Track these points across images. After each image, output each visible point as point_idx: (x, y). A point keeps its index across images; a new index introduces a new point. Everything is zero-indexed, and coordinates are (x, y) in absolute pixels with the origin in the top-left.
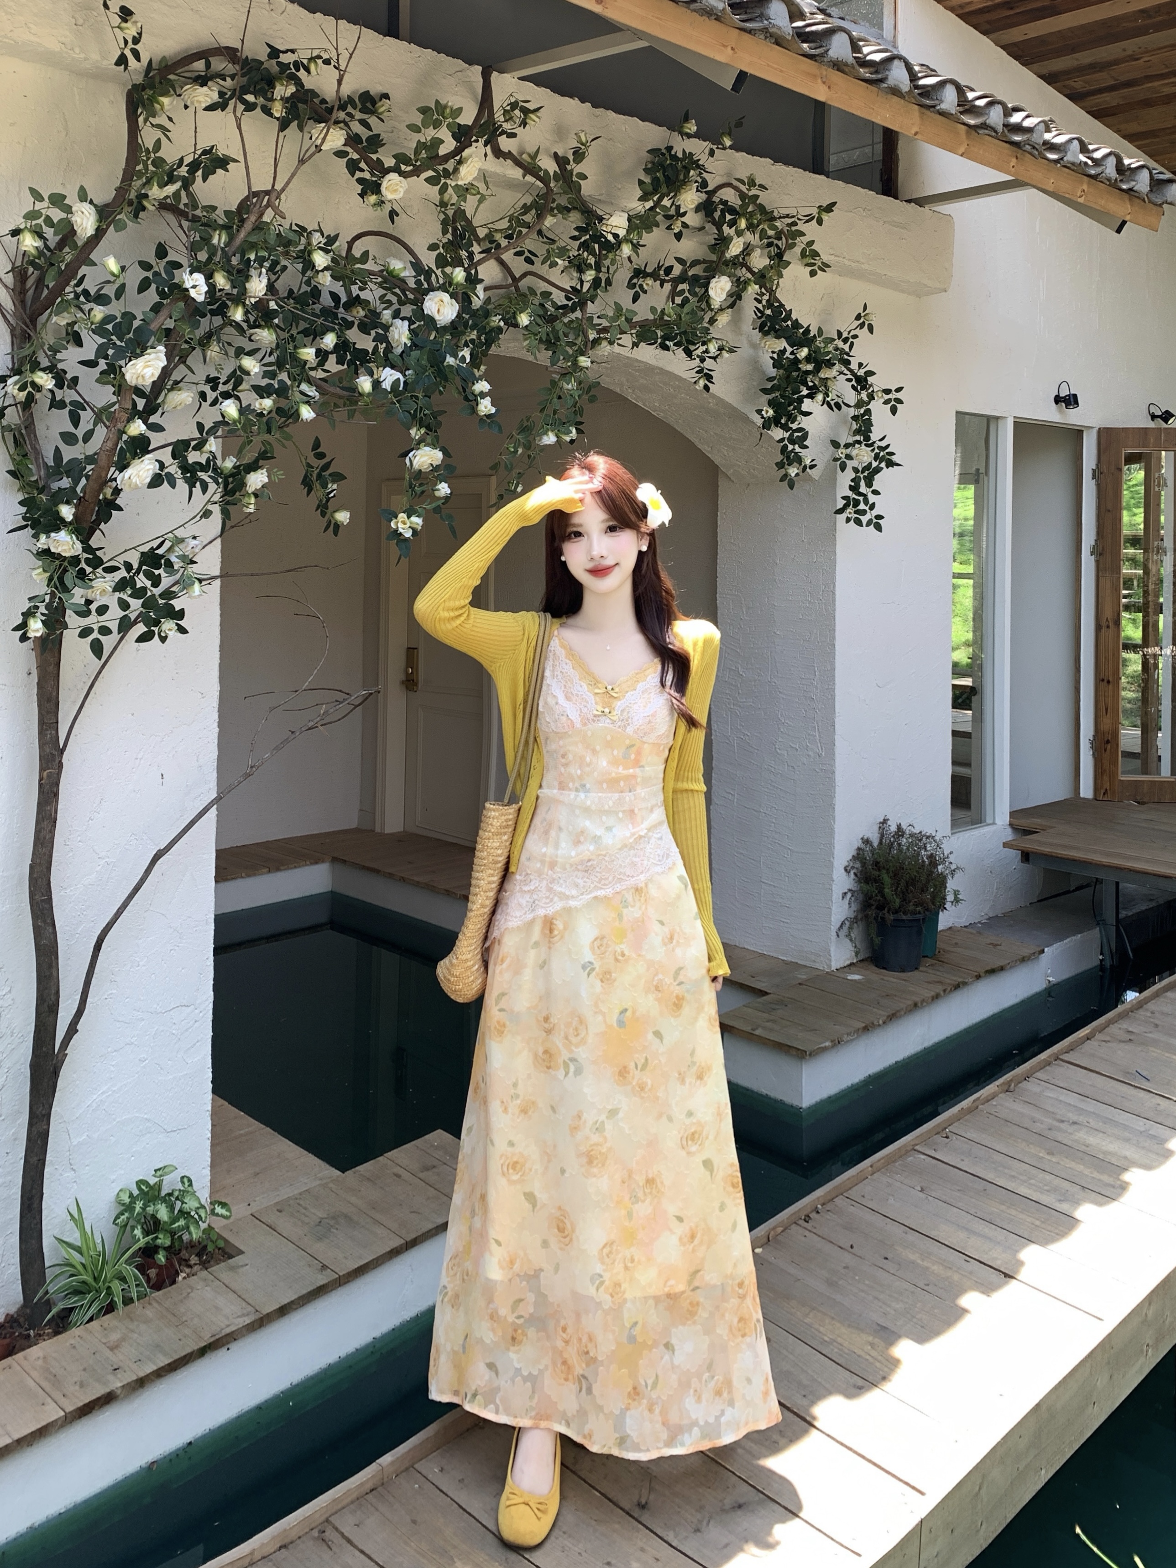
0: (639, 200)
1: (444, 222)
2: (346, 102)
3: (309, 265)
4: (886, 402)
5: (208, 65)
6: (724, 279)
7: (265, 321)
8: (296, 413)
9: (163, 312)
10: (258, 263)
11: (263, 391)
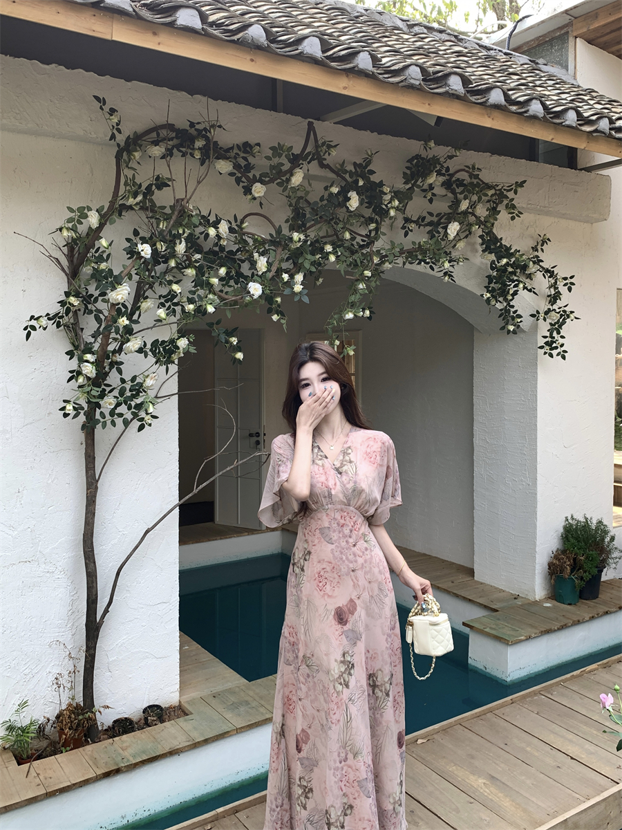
0: (404, 184)
1: (290, 205)
2: (235, 146)
3: (207, 235)
4: (565, 285)
5: (158, 135)
6: (456, 224)
7: (190, 265)
8: (205, 310)
9: (131, 264)
10: (179, 236)
11: (190, 301)
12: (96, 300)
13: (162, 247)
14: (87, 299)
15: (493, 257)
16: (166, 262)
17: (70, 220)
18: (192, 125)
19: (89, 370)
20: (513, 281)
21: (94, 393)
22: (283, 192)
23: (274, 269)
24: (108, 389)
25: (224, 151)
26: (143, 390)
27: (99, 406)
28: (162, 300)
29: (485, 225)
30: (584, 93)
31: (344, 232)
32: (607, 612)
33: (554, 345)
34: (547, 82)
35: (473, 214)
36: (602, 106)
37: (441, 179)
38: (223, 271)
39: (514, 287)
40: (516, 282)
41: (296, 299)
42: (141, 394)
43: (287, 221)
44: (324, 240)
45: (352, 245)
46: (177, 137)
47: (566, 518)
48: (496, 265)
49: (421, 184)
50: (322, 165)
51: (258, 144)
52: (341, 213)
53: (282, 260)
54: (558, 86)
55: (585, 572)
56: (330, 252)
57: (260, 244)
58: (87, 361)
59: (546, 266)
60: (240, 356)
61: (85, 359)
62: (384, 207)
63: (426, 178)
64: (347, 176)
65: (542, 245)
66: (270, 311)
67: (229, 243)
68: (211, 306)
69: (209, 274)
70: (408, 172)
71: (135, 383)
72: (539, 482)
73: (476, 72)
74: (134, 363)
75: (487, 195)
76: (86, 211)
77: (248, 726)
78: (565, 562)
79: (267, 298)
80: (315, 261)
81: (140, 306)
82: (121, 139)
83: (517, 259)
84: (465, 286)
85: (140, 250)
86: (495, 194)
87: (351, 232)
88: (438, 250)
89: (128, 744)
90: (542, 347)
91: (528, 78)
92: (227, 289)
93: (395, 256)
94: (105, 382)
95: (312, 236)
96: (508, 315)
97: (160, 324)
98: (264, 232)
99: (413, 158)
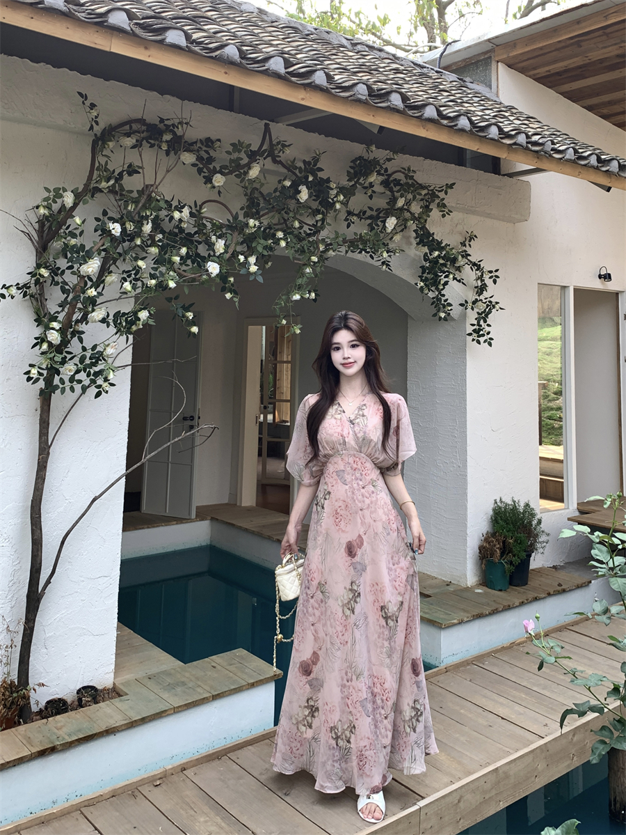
0: (348, 181)
1: (246, 195)
3: (172, 218)
4: (491, 278)
5: (131, 127)
6: (394, 218)
7: (154, 244)
8: (167, 285)
9: (102, 241)
10: (147, 218)
11: (152, 277)
12: (63, 272)
13: (130, 227)
14: (55, 271)
15: (426, 250)
16: (132, 239)
17: (46, 199)
18: (162, 121)
19: (54, 337)
20: (445, 273)
21: (56, 359)
22: (241, 182)
23: (231, 251)
24: (69, 356)
25: (188, 144)
26: (103, 358)
27: (58, 373)
28: (125, 276)
29: (419, 221)
30: (504, 109)
31: (294, 221)
32: (536, 598)
33: (481, 333)
34: (474, 98)
35: (408, 211)
36: (520, 122)
37: (381, 178)
38: (184, 251)
40: (447, 273)
41: (252, 278)
42: (100, 362)
43: (242, 209)
44: (277, 227)
45: (300, 233)
46: (147, 131)
47: (495, 500)
48: (428, 257)
49: (363, 182)
50: (275, 161)
51: (219, 140)
52: (292, 204)
53: (237, 244)
54: (482, 102)
55: (514, 556)
56: (281, 239)
57: (217, 228)
58: (53, 329)
59: (473, 260)
60: (195, 329)
61: (51, 326)
62: (330, 200)
63: (367, 177)
64: (297, 172)
65: (470, 241)
66: (224, 290)
67: (188, 226)
68: (172, 282)
69: (171, 252)
70: (352, 171)
71: (95, 352)
72: (468, 464)
73: (411, 89)
74: (96, 332)
75: (420, 194)
76: (61, 192)
77: (185, 705)
78: (495, 546)
79: (222, 276)
80: (267, 246)
81: (104, 280)
82: (98, 130)
84: (399, 276)
85: (111, 229)
86: (428, 193)
87: (300, 222)
88: (377, 241)
89: (62, 724)
90: (470, 334)
91: (457, 95)
92: (184, 268)
93: (339, 245)
94: (66, 350)
95: (266, 223)
96: (439, 304)
97: (125, 296)
98: (222, 218)
99: (356, 159)
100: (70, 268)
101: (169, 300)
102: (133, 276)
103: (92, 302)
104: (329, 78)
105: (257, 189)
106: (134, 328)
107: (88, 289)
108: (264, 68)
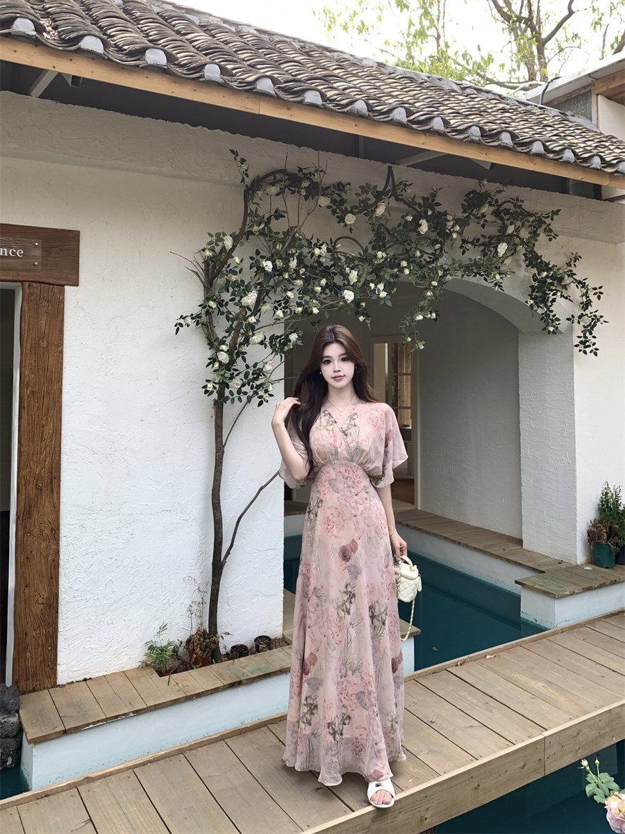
0: (462, 213)
1: (373, 231)
2: (332, 186)
3: (313, 254)
4: (595, 294)
5: (275, 177)
6: (505, 244)
7: (298, 277)
8: (312, 312)
9: (257, 277)
10: (293, 255)
11: (299, 305)
12: (227, 304)
13: (279, 263)
14: (221, 303)
15: (535, 271)
16: (281, 274)
17: (209, 243)
18: (300, 170)
19: (224, 357)
20: (552, 291)
21: (226, 375)
22: (369, 220)
23: (362, 280)
24: (236, 373)
25: (324, 189)
26: (262, 374)
27: (227, 386)
28: (276, 305)
29: (528, 246)
31: (415, 251)
33: (587, 344)
35: (518, 236)
36: (620, 151)
37: (492, 209)
38: (324, 282)
39: (553, 295)
40: (554, 291)
41: (382, 303)
42: (260, 377)
43: (371, 243)
44: (401, 257)
45: (422, 261)
46: (288, 179)
48: (537, 277)
49: (476, 213)
50: (399, 200)
51: (349, 184)
52: (413, 236)
53: (367, 274)
55: (620, 538)
56: (405, 267)
57: (351, 261)
58: (222, 351)
59: (578, 279)
61: (221, 349)
62: (447, 231)
63: (480, 208)
64: (417, 207)
65: (575, 261)
66: (358, 314)
67: (325, 261)
68: (316, 308)
69: (313, 283)
70: (466, 204)
71: (257, 368)
72: (577, 461)
73: (519, 127)
74: (257, 353)
75: (529, 221)
76: (222, 236)
78: (602, 530)
79: (356, 302)
80: (393, 274)
81: (260, 309)
82: (248, 181)
83: (555, 273)
84: (510, 295)
85: (264, 266)
86: (535, 220)
87: (421, 251)
88: (490, 265)
89: (245, 664)
90: (577, 346)
92: (323, 296)
93: (456, 270)
94: (233, 367)
95: (391, 254)
96: (548, 318)
97: (279, 322)
98: (354, 252)
99: (470, 193)
100: (232, 300)
101: (313, 324)
102: (283, 305)
103: (252, 327)
104: (446, 123)
105: (383, 225)
106: (286, 348)
107: (248, 317)
108: (389, 119)
